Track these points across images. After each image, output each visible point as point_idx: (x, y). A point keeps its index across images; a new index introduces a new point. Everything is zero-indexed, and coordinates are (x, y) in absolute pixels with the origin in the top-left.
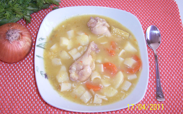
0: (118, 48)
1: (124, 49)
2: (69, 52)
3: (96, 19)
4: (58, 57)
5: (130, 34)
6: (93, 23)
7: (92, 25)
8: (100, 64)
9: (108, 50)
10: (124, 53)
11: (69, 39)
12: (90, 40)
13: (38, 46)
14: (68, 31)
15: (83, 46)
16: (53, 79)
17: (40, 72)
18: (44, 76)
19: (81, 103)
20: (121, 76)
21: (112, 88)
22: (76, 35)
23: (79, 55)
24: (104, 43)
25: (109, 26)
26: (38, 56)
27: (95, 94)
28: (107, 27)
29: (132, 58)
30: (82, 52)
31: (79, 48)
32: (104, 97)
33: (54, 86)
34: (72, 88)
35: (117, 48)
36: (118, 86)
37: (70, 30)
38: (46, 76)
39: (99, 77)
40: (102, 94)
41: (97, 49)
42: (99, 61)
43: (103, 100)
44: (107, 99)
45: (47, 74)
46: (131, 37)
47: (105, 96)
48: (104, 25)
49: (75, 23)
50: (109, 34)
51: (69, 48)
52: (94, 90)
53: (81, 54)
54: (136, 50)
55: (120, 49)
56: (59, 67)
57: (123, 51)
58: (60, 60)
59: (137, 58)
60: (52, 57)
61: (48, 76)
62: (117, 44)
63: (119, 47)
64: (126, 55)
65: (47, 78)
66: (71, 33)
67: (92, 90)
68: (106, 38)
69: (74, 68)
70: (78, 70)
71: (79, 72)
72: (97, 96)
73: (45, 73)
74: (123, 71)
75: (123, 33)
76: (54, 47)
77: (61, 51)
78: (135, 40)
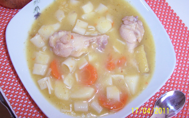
0: (122, 69)
1: (125, 77)
2: (78, 20)
3: (138, 20)
4: (66, 14)
5: (149, 72)
6: (129, 21)
7: (126, 22)
8: (88, 61)
9: (110, 59)
10: (120, 80)
11: (93, 11)
12: (109, 33)
14: (103, 4)
15: (96, 30)
16: (39, 24)
17: (36, 6)
18: (36, 13)
19: (30, 68)
20: (89, 92)
21: (67, 91)
22: (105, 15)
23: (82, 32)
24: (116, 50)
25: (140, 42)
27: (48, 77)
28: (137, 40)
29: (121, 93)
30: (88, 33)
32: (50, 88)
33: (33, 29)
34: (41, 49)
35: (120, 68)
36: (75, 96)
37: (106, 5)
38: (37, 15)
39: (71, 69)
40: (53, 85)
41: (103, 46)
42: (91, 58)
43: (47, 89)
44: (50, 93)
45: (40, 15)
46: (147, 75)
47: (52, 89)
48: (136, 34)
49: (118, 5)
50: (131, 48)
51: (83, 17)
53: (85, 33)
55: (122, 72)
56: (55, 21)
57: (122, 76)
58: (64, 16)
59: (125, 99)
60: (62, 8)
61: (39, 17)
62: (125, 65)
63: (124, 70)
64: (119, 84)
65: (36, 18)
66: (103, 8)
67: (50, 70)
68: (125, 48)
69: (61, 34)
70: (61, 39)
71: (60, 42)
72: (47, 80)
73: (40, 13)
75: (146, 65)
76: (74, 2)
77: (74, 12)
78: (147, 83)
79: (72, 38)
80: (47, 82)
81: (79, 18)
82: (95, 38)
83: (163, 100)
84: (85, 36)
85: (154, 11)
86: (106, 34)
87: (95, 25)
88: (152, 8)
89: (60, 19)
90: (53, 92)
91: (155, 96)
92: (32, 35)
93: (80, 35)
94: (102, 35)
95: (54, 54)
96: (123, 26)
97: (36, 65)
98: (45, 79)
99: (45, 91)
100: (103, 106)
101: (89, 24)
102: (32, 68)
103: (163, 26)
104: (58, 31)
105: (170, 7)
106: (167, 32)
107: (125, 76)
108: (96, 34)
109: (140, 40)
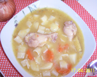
2: (40, 26)
3: (73, 23)
4: (32, 23)
5: (82, 51)
6: (68, 24)
7: (66, 25)
8: (47, 48)
9: (60, 46)
10: (66, 57)
11: (47, 20)
13: (29, 7)
14: (52, 16)
15: (50, 31)
16: (17, 30)
17: (15, 20)
18: (15, 24)
20: (50, 66)
21: (38, 66)
22: (54, 22)
23: (43, 32)
24: (62, 40)
26: (23, 12)
29: (68, 64)
30: (46, 33)
31: (46, 29)
32: (28, 65)
34: (20, 44)
35: (65, 50)
36: (42, 68)
37: (54, 16)
38: (16, 25)
39: (39, 54)
40: (30, 63)
41: (55, 39)
42: (49, 46)
43: (26, 66)
44: (28, 68)
45: (18, 25)
46: (81, 53)
48: (73, 31)
50: (71, 39)
51: (42, 24)
52: (28, 57)
54: (75, 63)
56: (27, 27)
57: (67, 55)
58: (31, 24)
59: (70, 67)
60: (30, 20)
62: (68, 48)
63: (68, 51)
64: (66, 60)
65: (16, 27)
66: (53, 18)
67: (27, 55)
68: (67, 39)
69: (32, 35)
71: (31, 39)
73: (18, 23)
74: (54, 65)
75: (80, 47)
76: (36, 16)
77: (37, 21)
78: (81, 57)
79: (38, 36)
80: (26, 62)
81: (40, 24)
82: (50, 35)
83: (91, 65)
84: (44, 34)
85: (81, 17)
86: (56, 32)
87: (49, 28)
88: (79, 15)
89: (30, 26)
90: (30, 68)
91: (86, 64)
92: (15, 37)
93: (41, 34)
94: (54, 33)
95: (28, 46)
96: (65, 27)
97: (18, 53)
98: (25, 60)
99: (26, 67)
100: (59, 73)
101: (46, 28)
102: (16, 55)
103: (86, 25)
104: (29, 33)
105: (87, 12)
106: (89, 27)
107: (69, 54)
108: (50, 33)
109: (75, 34)
